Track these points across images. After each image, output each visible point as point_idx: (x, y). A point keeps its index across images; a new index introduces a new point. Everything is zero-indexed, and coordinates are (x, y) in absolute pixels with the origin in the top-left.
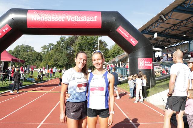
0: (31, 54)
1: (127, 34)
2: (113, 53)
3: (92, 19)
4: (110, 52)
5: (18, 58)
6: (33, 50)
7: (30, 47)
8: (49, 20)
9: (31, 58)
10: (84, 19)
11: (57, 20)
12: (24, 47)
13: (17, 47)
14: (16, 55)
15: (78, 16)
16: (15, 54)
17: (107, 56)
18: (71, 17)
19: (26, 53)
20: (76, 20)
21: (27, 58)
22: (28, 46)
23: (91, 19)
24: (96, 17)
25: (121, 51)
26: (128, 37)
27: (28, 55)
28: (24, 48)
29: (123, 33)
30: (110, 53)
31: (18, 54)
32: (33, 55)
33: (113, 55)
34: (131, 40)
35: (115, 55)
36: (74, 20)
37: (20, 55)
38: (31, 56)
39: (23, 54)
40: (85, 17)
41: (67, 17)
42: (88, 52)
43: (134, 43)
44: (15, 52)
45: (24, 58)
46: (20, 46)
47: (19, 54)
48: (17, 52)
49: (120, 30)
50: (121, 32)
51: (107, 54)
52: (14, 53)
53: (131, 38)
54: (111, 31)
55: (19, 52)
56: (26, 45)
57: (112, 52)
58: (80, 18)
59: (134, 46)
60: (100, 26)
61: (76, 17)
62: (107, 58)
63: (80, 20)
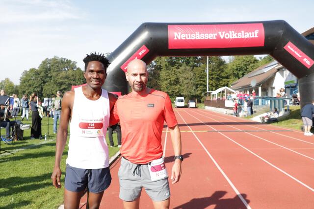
0: (73, 76)
1: (298, 52)
2: (237, 70)
3: (252, 35)
4: (230, 68)
5: (49, 83)
6: (75, 67)
7: (69, 62)
8: (197, 39)
9: (72, 82)
10: (242, 35)
11: (207, 38)
12: (58, 62)
13: (44, 62)
14: (44, 78)
15: (233, 32)
16: (41, 75)
17: (223, 74)
18: (225, 33)
19: (63, 74)
20: (231, 38)
21: (65, 83)
22: (65, 59)
23: (250, 35)
24: (257, 32)
25: (251, 65)
26: (300, 56)
27: (67, 77)
28: (57, 65)
29: (294, 51)
30: (230, 70)
31: (47, 76)
32: (78, 77)
33: (236, 72)
34: (305, 60)
35: (241, 73)
36: (228, 38)
37: (51, 77)
38: (72, 78)
39: (57, 75)
40: (243, 32)
41: (220, 33)
42: (188, 68)
43: (309, 64)
44: (41, 72)
45: (59, 83)
46: (50, 60)
47: (49, 75)
48: (46, 72)
49: (289, 47)
50: (290, 50)
51: (223, 71)
52: (39, 74)
53: (304, 58)
54: (276, 48)
55: (49, 72)
56: (62, 58)
57: (235, 67)
58: (236, 34)
59: (309, 68)
60: (262, 43)
61: (230, 32)
62: (223, 80)
63: (236, 37)
